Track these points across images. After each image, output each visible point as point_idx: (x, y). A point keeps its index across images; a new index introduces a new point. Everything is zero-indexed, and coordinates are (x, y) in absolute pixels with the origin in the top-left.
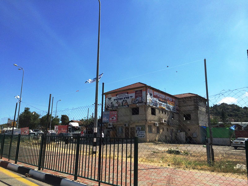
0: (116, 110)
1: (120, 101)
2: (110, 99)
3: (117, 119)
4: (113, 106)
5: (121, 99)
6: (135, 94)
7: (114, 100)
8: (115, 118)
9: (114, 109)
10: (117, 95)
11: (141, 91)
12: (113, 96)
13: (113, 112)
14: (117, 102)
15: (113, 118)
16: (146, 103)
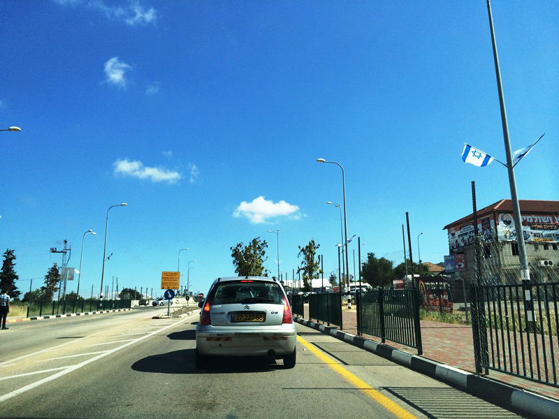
0: (463, 253)
1: (466, 238)
2: (453, 235)
3: (466, 266)
4: (458, 246)
5: (466, 234)
6: (482, 225)
7: (459, 236)
8: (463, 265)
9: (461, 249)
10: (460, 229)
11: (488, 219)
12: (457, 230)
13: (459, 256)
14: (463, 240)
15: (460, 265)
16: (497, 238)
